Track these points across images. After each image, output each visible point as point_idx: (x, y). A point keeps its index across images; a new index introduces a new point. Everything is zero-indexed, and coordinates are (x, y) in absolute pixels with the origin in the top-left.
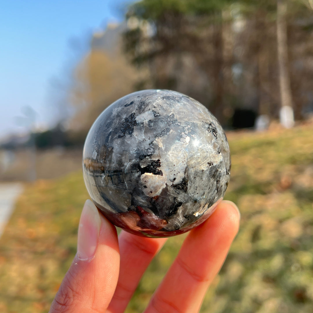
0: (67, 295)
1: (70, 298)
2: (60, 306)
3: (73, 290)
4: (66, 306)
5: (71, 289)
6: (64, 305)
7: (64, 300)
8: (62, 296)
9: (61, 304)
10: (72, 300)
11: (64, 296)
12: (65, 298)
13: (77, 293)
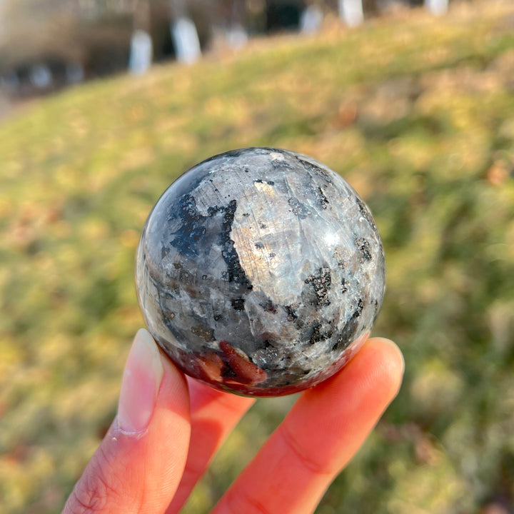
0: (95, 493)
1: (101, 498)
2: (83, 510)
3: (106, 485)
4: (94, 511)
5: (103, 482)
6: (90, 508)
7: (91, 499)
8: (88, 493)
9: (84, 506)
10: (104, 501)
11: (91, 493)
12: (93, 496)
13: (113, 490)
